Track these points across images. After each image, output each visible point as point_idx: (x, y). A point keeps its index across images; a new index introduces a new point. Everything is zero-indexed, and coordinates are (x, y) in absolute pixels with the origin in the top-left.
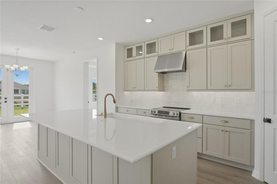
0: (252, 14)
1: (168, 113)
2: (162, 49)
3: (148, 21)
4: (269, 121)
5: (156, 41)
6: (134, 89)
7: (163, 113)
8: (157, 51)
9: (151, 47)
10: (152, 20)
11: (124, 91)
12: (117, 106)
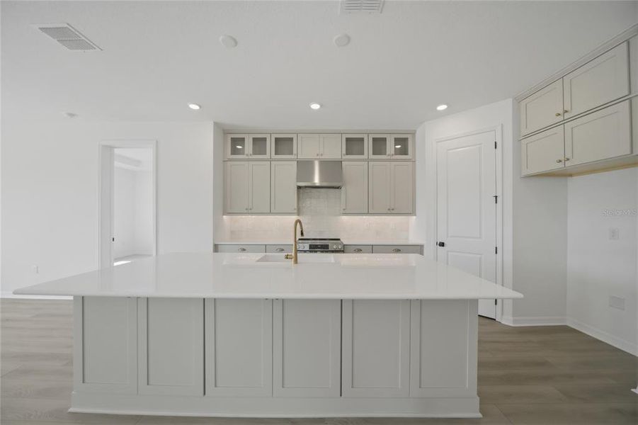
0: (414, 134)
1: (327, 247)
2: (305, 149)
3: (315, 106)
4: (442, 244)
5: (294, 136)
6: (249, 212)
7: (319, 248)
8: (295, 152)
9: (283, 144)
10: (321, 106)
11: (223, 215)
12: (216, 243)
